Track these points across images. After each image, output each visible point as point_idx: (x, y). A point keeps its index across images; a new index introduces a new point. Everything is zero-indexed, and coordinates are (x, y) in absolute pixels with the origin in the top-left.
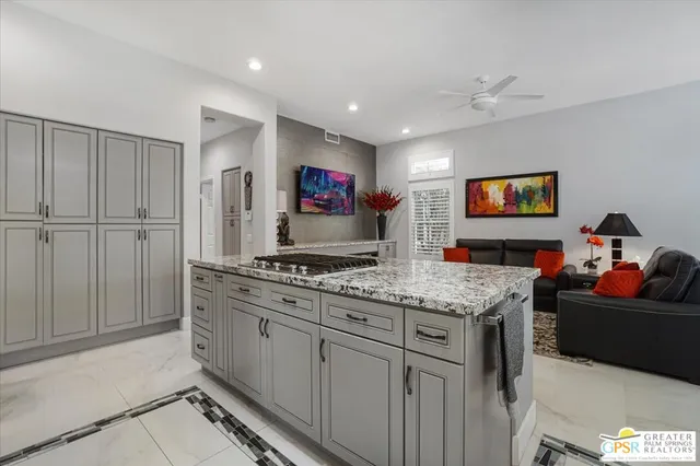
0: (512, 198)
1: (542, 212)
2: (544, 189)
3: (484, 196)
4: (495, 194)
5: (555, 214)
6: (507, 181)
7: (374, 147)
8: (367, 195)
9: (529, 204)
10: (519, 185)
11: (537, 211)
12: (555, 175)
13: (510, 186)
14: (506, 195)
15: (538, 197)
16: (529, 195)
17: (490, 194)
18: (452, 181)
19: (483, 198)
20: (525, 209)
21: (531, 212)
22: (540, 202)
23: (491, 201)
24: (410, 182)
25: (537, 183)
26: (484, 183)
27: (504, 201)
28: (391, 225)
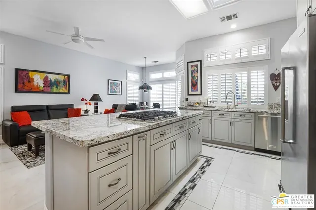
0: (48, 83)
1: (63, 92)
2: (64, 81)
3: (30, 80)
4: (38, 80)
5: (68, 93)
6: (46, 75)
9: (57, 87)
10: (52, 78)
11: (60, 91)
12: (69, 76)
13: (47, 77)
14: (44, 82)
15: (61, 84)
16: (57, 83)
20: (55, 90)
21: (58, 91)
22: (62, 87)
23: (35, 84)
25: (61, 78)
26: (30, 73)
27: (43, 85)
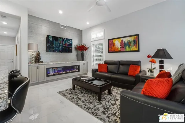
0: (123, 45)
1: (134, 50)
2: (134, 41)
4: (118, 44)
5: (138, 51)
6: (122, 39)
7: (82, 31)
8: (77, 46)
9: (129, 47)
10: (125, 40)
11: (132, 50)
12: (138, 35)
13: (122, 41)
14: (121, 44)
15: (132, 44)
16: (129, 43)
17: (116, 44)
18: (104, 40)
19: (113, 46)
20: (127, 49)
21: (130, 50)
22: (133, 46)
23: (116, 46)
24: (92, 41)
25: (132, 39)
26: (114, 40)
27: (120, 46)
28: (87, 56)
